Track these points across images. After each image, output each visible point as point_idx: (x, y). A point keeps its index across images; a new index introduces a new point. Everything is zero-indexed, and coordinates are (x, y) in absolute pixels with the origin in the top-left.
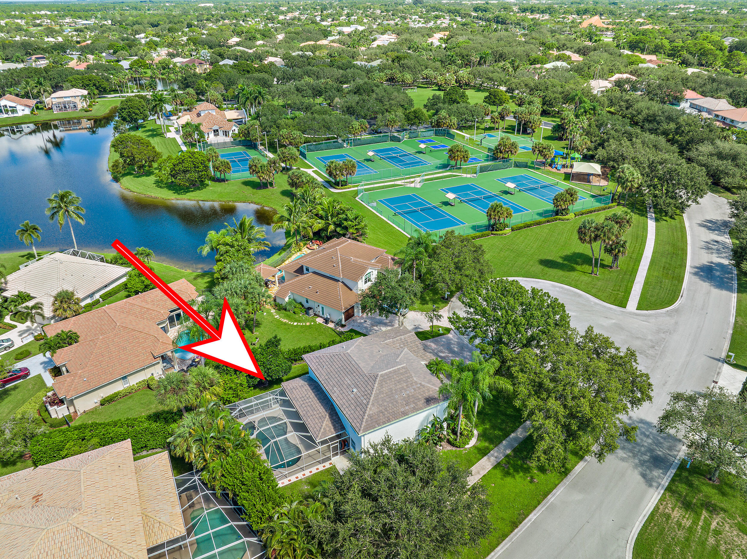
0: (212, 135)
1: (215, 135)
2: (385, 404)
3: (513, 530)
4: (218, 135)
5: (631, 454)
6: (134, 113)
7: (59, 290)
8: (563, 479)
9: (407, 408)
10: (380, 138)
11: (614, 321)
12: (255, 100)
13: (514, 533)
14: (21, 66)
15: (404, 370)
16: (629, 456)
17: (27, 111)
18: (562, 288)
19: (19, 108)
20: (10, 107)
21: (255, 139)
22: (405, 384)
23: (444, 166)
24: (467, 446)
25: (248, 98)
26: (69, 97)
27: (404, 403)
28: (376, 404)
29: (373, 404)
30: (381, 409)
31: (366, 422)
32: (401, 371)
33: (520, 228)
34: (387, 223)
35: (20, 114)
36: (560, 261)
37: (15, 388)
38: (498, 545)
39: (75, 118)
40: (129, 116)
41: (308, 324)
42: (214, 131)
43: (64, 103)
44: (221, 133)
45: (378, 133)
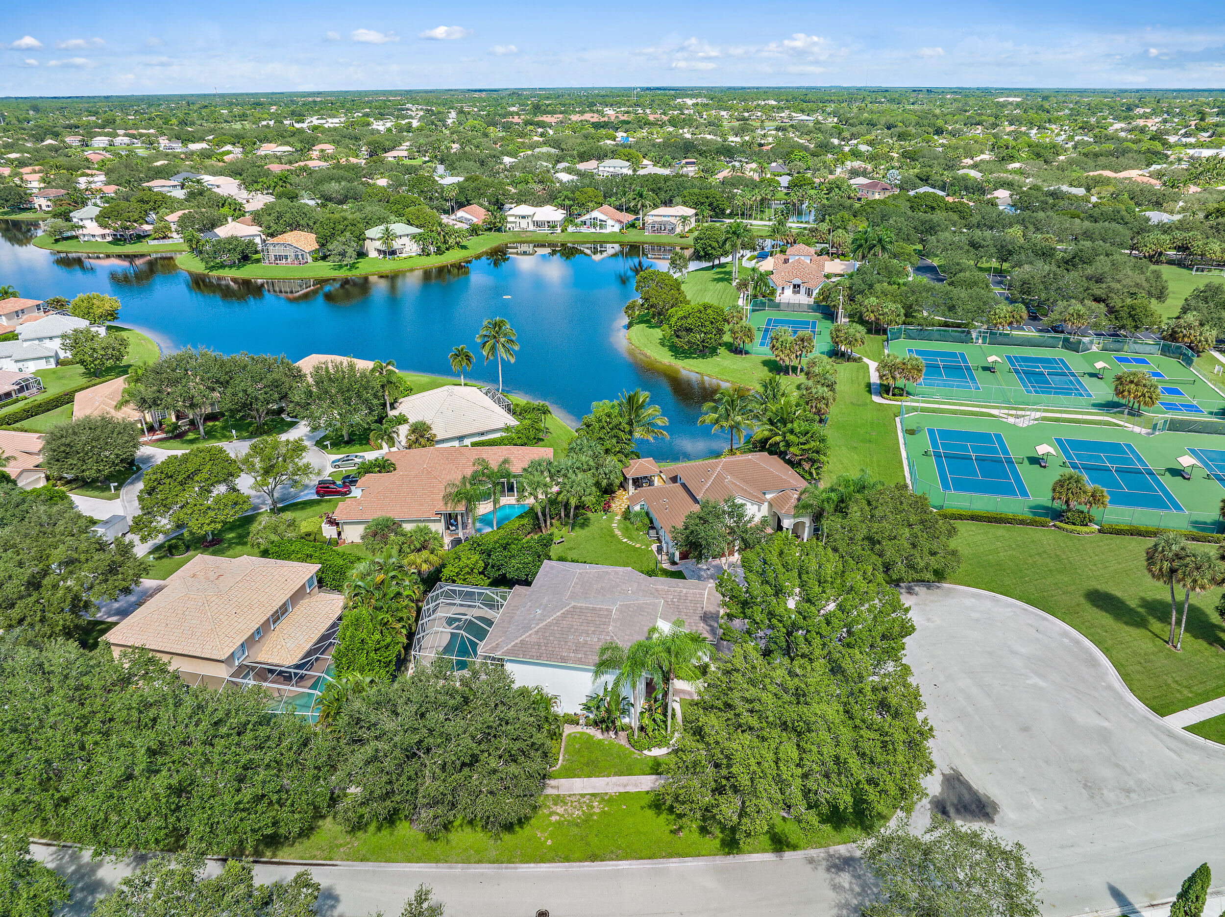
0: (789, 292)
1: (794, 292)
2: (551, 638)
3: (586, 861)
4: (799, 292)
5: (857, 889)
6: (710, 245)
7: (421, 419)
8: (717, 855)
9: (572, 655)
10: (1051, 341)
11: (1106, 724)
12: (870, 249)
13: (582, 864)
14: (666, 172)
15: (606, 613)
16: (852, 890)
17: (617, 228)
18: (1077, 642)
19: (610, 222)
20: (601, 221)
21: (834, 306)
22: (593, 629)
23: (1109, 406)
24: (646, 752)
25: (861, 246)
26: (669, 216)
27: (574, 648)
28: (540, 634)
29: (537, 632)
30: (542, 641)
31: (514, 646)
32: (601, 613)
33: (1119, 532)
34: (901, 462)
35: (608, 230)
36: (1133, 604)
37: (330, 501)
38: (550, 861)
39: (669, 244)
40: (704, 249)
41: (638, 546)
42: (794, 286)
43: (660, 223)
44: (803, 290)
45: (1056, 332)
